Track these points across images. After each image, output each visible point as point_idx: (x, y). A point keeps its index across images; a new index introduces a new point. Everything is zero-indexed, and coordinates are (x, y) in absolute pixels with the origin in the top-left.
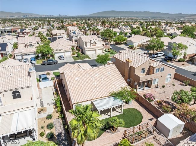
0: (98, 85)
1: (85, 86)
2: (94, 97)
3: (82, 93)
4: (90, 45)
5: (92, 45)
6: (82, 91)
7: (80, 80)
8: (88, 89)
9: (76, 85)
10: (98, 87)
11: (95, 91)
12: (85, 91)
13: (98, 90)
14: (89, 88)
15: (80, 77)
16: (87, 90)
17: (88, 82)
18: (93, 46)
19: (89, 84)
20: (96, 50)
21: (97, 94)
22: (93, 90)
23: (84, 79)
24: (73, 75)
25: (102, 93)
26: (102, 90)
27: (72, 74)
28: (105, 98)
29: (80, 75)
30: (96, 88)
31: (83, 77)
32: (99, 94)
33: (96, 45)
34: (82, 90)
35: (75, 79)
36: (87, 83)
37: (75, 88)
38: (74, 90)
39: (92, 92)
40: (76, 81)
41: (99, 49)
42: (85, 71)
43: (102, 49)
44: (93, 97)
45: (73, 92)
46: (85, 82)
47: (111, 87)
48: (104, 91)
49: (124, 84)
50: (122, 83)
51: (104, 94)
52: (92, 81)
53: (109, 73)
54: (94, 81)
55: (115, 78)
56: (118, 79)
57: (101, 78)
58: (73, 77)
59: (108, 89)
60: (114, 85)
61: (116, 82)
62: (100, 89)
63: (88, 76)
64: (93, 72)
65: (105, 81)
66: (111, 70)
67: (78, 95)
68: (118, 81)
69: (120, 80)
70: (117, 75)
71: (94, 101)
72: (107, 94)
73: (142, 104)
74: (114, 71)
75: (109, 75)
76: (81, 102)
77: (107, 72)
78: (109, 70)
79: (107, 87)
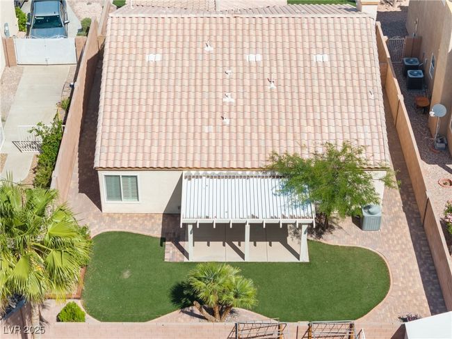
0: (240, 109)
1: (178, 101)
2: (198, 157)
3: (149, 129)
6: (156, 121)
7: (166, 70)
8: (184, 115)
9: (137, 89)
10: (233, 115)
11: (213, 136)
12: (170, 122)
13: (226, 128)
14: (191, 115)
15: (173, 51)
16: (177, 122)
17: (199, 82)
19: (199, 95)
21: (212, 150)
23: (187, 63)
24: (140, 39)
25: (241, 150)
26: (248, 136)
27: (141, 33)
28: (248, 173)
29: (173, 44)
30: (219, 122)
31: (186, 57)
32: (227, 150)
34: (157, 115)
35: (143, 60)
36: (193, 89)
37: (130, 102)
38: (122, 109)
39: (198, 136)
40: (145, 70)
42: (207, 27)
44: (190, 157)
45: (115, 115)
46: (186, 82)
47: (297, 129)
48: (255, 143)
49: (367, 128)
50: (359, 122)
51: (248, 157)
52: (219, 82)
53: (320, 58)
54: (227, 82)
55: (337, 90)
56: (351, 96)
57: (267, 76)
58: (140, 45)
59: (276, 136)
60: (318, 123)
61: (337, 109)
62: (240, 129)
63: (209, 53)
64: (240, 39)
65: (282, 95)
66: (339, 45)
67: (127, 136)
68: (344, 109)
69: (358, 102)
70: (355, 76)
71: (189, 178)
72: (262, 157)
73: (428, 245)
74: (353, 51)
75: (314, 70)
76: (130, 169)
77: (314, 51)
78: (332, 39)
79: (275, 129)
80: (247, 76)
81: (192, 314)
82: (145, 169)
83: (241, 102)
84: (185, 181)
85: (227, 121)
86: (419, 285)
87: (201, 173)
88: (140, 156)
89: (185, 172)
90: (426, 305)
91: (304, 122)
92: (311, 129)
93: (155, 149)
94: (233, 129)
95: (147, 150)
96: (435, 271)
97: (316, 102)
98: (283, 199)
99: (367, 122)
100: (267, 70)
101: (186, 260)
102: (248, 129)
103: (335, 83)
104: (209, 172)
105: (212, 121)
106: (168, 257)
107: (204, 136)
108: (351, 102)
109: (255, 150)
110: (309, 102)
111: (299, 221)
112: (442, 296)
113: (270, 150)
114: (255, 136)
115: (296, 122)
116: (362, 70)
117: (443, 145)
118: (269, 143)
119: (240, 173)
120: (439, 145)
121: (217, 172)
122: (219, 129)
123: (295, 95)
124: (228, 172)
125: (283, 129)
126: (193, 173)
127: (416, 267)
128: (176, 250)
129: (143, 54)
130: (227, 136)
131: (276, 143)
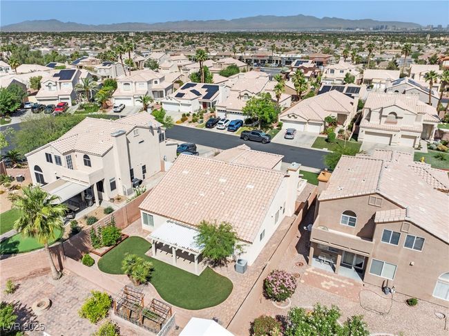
0: (204, 199)
1: (183, 190)
3: (166, 198)
4: (380, 118)
5: (384, 119)
6: (170, 196)
7: (187, 178)
8: (182, 196)
9: (172, 182)
10: (200, 201)
11: (187, 207)
12: (175, 198)
13: (194, 206)
15: (194, 171)
17: (195, 185)
18: (386, 122)
19: (192, 190)
20: (391, 136)
21: (183, 213)
22: (186, 204)
23: (196, 177)
25: (194, 216)
26: (200, 211)
29: (196, 169)
32: (188, 214)
33: (396, 123)
34: (172, 194)
36: (192, 187)
37: (166, 186)
39: (181, 206)
41: (403, 136)
43: (415, 138)
44: (173, 213)
46: (191, 184)
48: (201, 215)
50: (250, 218)
51: (194, 220)
52: (203, 187)
53: (250, 186)
54: (206, 188)
55: (249, 202)
56: (254, 205)
57: (223, 189)
61: (244, 210)
63: (207, 175)
64: (222, 172)
65: (224, 198)
66: (262, 183)
68: (247, 210)
69: (255, 209)
70: (261, 198)
74: (267, 187)
75: (245, 191)
76: (151, 212)
77: (249, 183)
78: (261, 180)
80: (216, 187)
82: (157, 214)
83: (206, 197)
89: (168, 219)
91: (226, 212)
93: (163, 207)
94: (196, 207)
97: (237, 205)
100: (225, 186)
102: (202, 208)
103: (250, 198)
105: (190, 202)
106: (148, 253)
107: (184, 207)
108: (252, 209)
110: (234, 204)
111: (193, 253)
114: (203, 212)
115: (223, 211)
123: (230, 199)
129: (183, 170)
130: (192, 209)
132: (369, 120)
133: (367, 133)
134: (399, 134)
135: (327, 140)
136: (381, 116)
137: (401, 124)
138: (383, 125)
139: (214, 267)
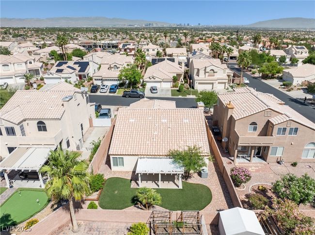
0: (159, 136)
1: (139, 134)
2: (144, 151)
3: (128, 142)
4: (205, 74)
5: (207, 74)
6: (131, 140)
7: (136, 124)
8: (140, 138)
9: (126, 130)
10: (157, 138)
11: (149, 145)
12: (135, 140)
13: (154, 142)
14: (143, 138)
15: (138, 119)
16: (138, 140)
17: (146, 128)
18: (208, 76)
19: (146, 132)
20: (213, 84)
21: (149, 149)
22: (147, 142)
23: (142, 122)
25: (159, 149)
26: (161, 145)
27: (129, 114)
28: (161, 157)
29: (139, 117)
30: (152, 140)
31: (142, 120)
32: (154, 149)
33: (214, 76)
34: (131, 138)
35: (129, 121)
36: (144, 130)
37: (123, 133)
38: (120, 136)
39: (144, 144)
40: (129, 124)
41: (219, 83)
42: (150, 112)
43: (225, 83)
44: (141, 151)
45: (117, 138)
46: (142, 128)
47: (178, 143)
48: (164, 147)
49: (202, 143)
50: (199, 141)
51: (161, 151)
52: (153, 128)
53: (185, 121)
54: (155, 128)
55: (191, 130)
56: (196, 132)
57: (168, 126)
58: (128, 117)
59: (171, 145)
60: (185, 140)
61: (191, 136)
62: (159, 142)
63: (150, 119)
64: (160, 115)
65: (173, 132)
66: (192, 117)
67: (121, 144)
68: (194, 136)
69: (198, 134)
70: (197, 126)
71: (141, 158)
72: (166, 151)
73: (225, 183)
74: (196, 119)
75: (184, 124)
76: (121, 155)
77: (184, 119)
78: (190, 115)
79: (171, 142)
80: (162, 126)
81: (138, 207)
82: (126, 155)
83: (159, 134)
84: (139, 159)
85: (154, 140)
86: (223, 198)
87: (145, 157)
88: (125, 151)
89: (139, 156)
90: (226, 205)
91: (180, 140)
92: (183, 143)
93: (130, 149)
94: (156, 142)
95: (127, 148)
96: (229, 193)
97: (184, 134)
98: (173, 166)
99: (202, 140)
100: (168, 124)
101: (138, 187)
102: (161, 142)
103: (191, 128)
104: (148, 157)
105: (149, 140)
106: (132, 186)
107: (147, 144)
108: (196, 134)
109: (164, 149)
110: (182, 134)
111: (178, 173)
112: (232, 202)
113: (169, 149)
114: (164, 145)
115: (178, 140)
116: (199, 125)
117: (227, 151)
118: (168, 147)
119: (158, 157)
120: (226, 151)
121: (150, 157)
122: (152, 142)
123: (178, 132)
124: (154, 156)
125: (173, 143)
126: (142, 156)
127: (222, 191)
128: (135, 184)
129: (129, 119)
130: (154, 145)
131: (171, 147)
132: (198, 76)
133: (199, 83)
134: (217, 82)
135: (178, 91)
136: (205, 72)
137: (217, 76)
138: (207, 78)
139: (186, 179)
